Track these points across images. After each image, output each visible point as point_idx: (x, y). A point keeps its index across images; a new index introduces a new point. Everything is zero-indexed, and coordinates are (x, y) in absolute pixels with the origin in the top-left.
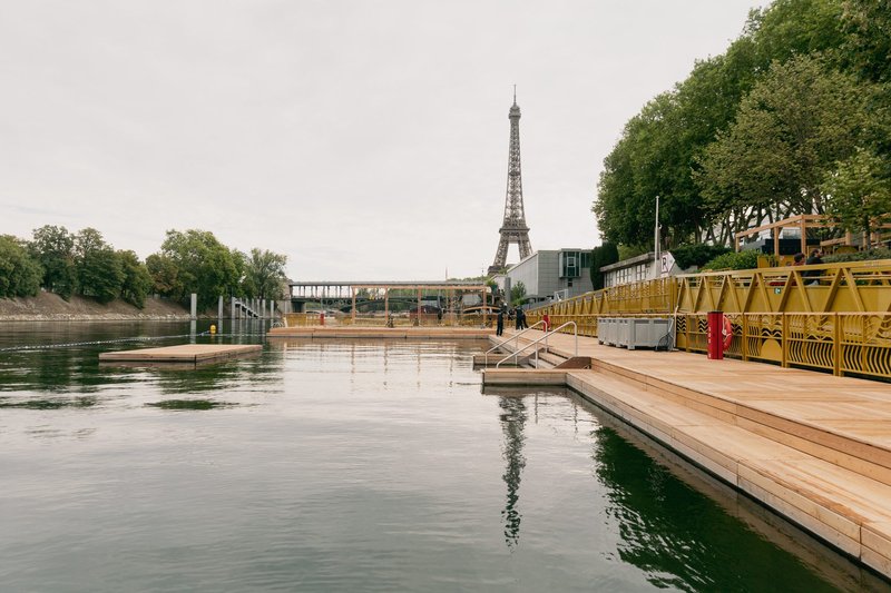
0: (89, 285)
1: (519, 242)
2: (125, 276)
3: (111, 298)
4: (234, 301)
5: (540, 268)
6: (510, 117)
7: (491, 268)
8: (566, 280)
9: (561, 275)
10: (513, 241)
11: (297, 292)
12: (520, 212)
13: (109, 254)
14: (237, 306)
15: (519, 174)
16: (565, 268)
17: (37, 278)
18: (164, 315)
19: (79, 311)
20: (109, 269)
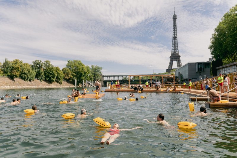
0: (47, 77)
1: (177, 61)
2: (57, 74)
3: (53, 81)
4: (87, 82)
5: (189, 69)
6: (173, 19)
7: (167, 70)
8: (199, 73)
9: (197, 71)
10: (175, 60)
11: (105, 79)
12: (177, 51)
13: (52, 68)
14: (88, 83)
15: (177, 38)
16: (198, 68)
17: (34, 75)
18: (67, 86)
19: (45, 85)
20: (52, 72)
